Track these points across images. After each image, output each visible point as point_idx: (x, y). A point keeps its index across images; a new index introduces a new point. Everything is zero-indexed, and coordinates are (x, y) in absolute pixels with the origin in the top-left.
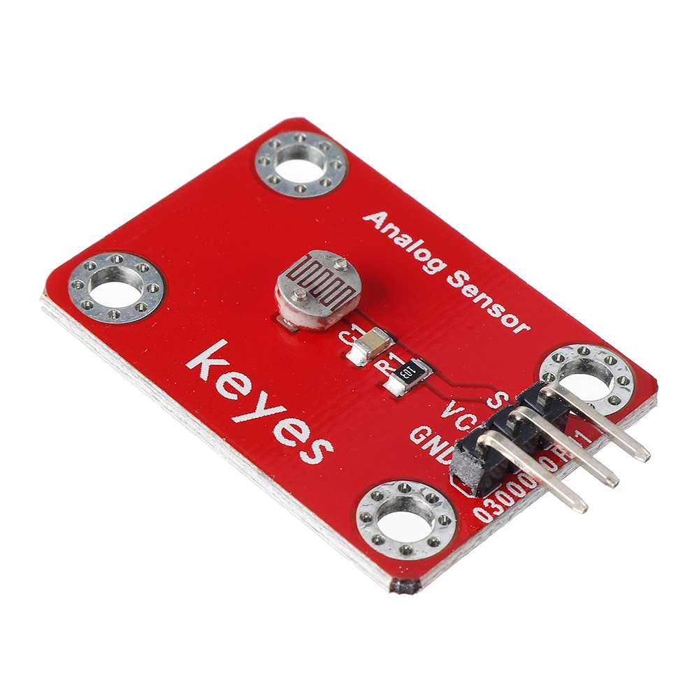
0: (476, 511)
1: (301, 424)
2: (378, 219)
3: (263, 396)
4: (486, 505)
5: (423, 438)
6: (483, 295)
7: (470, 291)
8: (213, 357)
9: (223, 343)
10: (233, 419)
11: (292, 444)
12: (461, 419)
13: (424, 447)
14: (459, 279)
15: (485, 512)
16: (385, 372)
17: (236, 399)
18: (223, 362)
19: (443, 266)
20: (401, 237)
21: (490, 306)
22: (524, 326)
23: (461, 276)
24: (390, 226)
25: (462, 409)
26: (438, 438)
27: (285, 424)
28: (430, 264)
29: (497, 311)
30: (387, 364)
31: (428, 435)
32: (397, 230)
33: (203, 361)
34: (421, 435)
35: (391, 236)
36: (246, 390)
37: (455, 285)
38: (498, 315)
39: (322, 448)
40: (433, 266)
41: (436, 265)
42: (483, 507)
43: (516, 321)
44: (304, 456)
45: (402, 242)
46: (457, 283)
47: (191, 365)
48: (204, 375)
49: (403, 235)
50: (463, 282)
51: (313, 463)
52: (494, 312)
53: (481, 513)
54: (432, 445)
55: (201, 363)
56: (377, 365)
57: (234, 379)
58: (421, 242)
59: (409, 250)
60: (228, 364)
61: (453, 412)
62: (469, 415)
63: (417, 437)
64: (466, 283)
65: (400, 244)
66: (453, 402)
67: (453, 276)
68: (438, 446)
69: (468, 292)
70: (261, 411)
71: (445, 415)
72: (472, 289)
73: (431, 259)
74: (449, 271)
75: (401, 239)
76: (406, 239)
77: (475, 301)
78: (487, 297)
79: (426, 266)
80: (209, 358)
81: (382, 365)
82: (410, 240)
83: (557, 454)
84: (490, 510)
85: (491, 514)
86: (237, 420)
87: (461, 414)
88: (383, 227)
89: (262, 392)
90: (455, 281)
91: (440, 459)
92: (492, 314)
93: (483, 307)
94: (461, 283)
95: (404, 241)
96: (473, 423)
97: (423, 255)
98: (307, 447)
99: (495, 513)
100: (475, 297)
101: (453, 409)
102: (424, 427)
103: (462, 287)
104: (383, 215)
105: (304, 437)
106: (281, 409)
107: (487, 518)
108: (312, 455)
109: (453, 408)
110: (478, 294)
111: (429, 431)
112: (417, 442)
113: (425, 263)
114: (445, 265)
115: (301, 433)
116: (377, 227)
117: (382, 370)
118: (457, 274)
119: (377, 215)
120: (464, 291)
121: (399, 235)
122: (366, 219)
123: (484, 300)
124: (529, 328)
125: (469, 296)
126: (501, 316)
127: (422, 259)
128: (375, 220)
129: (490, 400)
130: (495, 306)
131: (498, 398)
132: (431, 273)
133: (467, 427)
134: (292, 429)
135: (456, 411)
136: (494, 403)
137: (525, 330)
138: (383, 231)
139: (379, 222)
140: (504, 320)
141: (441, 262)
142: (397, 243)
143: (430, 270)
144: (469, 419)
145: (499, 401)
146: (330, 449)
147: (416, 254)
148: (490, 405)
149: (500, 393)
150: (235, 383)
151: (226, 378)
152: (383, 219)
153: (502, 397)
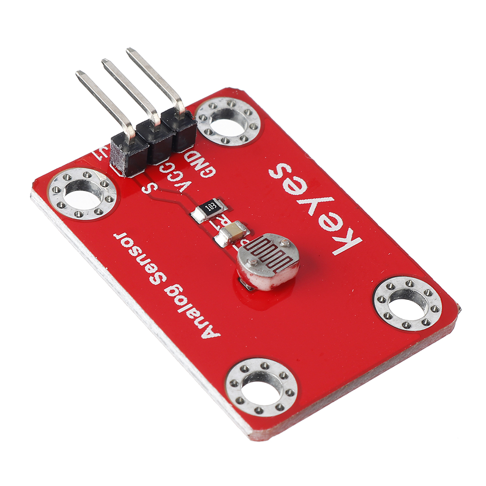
1: (288, 190)
2: (209, 334)
3: (311, 212)
5: (207, 170)
6: (142, 264)
7: (151, 268)
8: (344, 244)
9: (336, 253)
10: (334, 200)
11: (295, 178)
12: (178, 179)
13: (207, 164)
14: (157, 278)
16: (225, 217)
17: (330, 213)
18: (337, 239)
19: (167, 290)
20: (194, 316)
21: (139, 255)
22: (118, 237)
23: (155, 281)
24: (200, 327)
25: (176, 185)
26: (197, 169)
27: (298, 192)
28: (177, 292)
29: (135, 251)
30: (222, 223)
31: (203, 172)
32: (196, 322)
33: (350, 241)
34: (208, 172)
35: (202, 318)
36: (323, 218)
37: (161, 274)
38: (135, 248)
39: (276, 173)
40: (174, 291)
41: (172, 291)
43: (123, 242)
44: (289, 169)
45: (195, 312)
46: (159, 276)
47: (359, 240)
48: (350, 232)
49: (192, 318)
50: (155, 276)
51: (283, 164)
52: (137, 250)
54: (202, 164)
55: (352, 240)
56: (230, 222)
57: (330, 227)
58: (180, 311)
59: (190, 305)
60: (333, 237)
61: (182, 184)
62: (172, 180)
63: (211, 171)
64: (153, 275)
65: (196, 311)
66: (181, 191)
67: (161, 281)
69: (153, 267)
70: (314, 202)
71: (189, 183)
72: (149, 269)
73: (175, 297)
74: (163, 285)
75: (194, 314)
76: (191, 315)
77: (149, 260)
78: (139, 262)
79: (180, 291)
80: (346, 243)
81: (226, 222)
82: (188, 313)
86: (331, 199)
87: (177, 182)
88: (207, 326)
89: (311, 215)
90: (161, 277)
91: (198, 155)
92: (139, 248)
93: (145, 255)
94: (157, 275)
95: (193, 313)
96: (170, 175)
97: (181, 300)
98: (286, 175)
100: (149, 263)
101: (183, 186)
102: (204, 177)
103: (156, 272)
104: (204, 336)
105: (287, 182)
106: (300, 202)
108: (284, 169)
110: (146, 265)
111: (202, 175)
112: (211, 168)
113: (180, 294)
114: (165, 290)
115: (289, 185)
116: (211, 327)
117: (226, 219)
118: (158, 282)
119: (209, 336)
120: (156, 268)
121: (196, 318)
122: (219, 335)
123: (142, 260)
124: (115, 235)
125: (152, 265)
126: (132, 246)
127: (182, 297)
128: (212, 333)
129: (155, 189)
130: (135, 254)
131: (150, 189)
132: (177, 285)
133: (175, 173)
134: (295, 188)
135: (180, 184)
136: (152, 186)
137: (118, 235)
138: (207, 323)
139: (209, 330)
140: (132, 243)
141: (168, 293)
142: (198, 312)
143: (177, 288)
144: (172, 178)
145: (149, 187)
146: (271, 172)
147: (185, 301)
148: (156, 186)
149: (147, 193)
150: (330, 223)
151: (336, 228)
152: (206, 333)
153: (146, 190)
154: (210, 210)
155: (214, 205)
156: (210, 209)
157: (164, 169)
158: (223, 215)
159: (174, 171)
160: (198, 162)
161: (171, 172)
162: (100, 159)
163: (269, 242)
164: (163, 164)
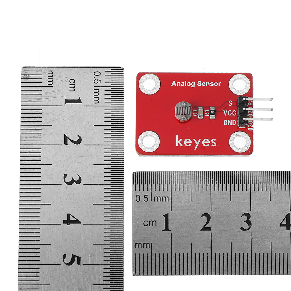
0: (248, 129)
1: (206, 139)
3: (194, 140)
4: (249, 127)
5: (227, 123)
6: (207, 83)
7: (204, 84)
8: (179, 140)
9: (177, 136)
11: (208, 145)
12: (229, 113)
13: (229, 125)
15: (250, 128)
17: (191, 145)
18: (181, 140)
19: (194, 83)
21: (210, 84)
22: (219, 83)
23: (199, 82)
24: (177, 83)
25: (227, 111)
26: (229, 120)
27: (203, 142)
28: (192, 85)
29: (212, 84)
30: (206, 113)
32: (179, 83)
33: (178, 142)
35: (180, 85)
36: (190, 141)
37: (200, 85)
39: (214, 141)
40: (193, 85)
41: (193, 84)
42: (249, 128)
43: (217, 83)
47: (177, 145)
48: (181, 145)
51: (216, 145)
53: (250, 129)
56: (205, 115)
57: (186, 141)
58: (186, 81)
59: (186, 85)
60: (183, 139)
62: (229, 111)
63: (226, 124)
64: (202, 83)
66: (224, 111)
69: (204, 85)
70: (197, 144)
71: (225, 115)
74: (196, 84)
75: (182, 84)
77: (207, 85)
78: (208, 83)
81: (206, 114)
84: (250, 127)
85: (251, 128)
86: (195, 149)
87: (227, 112)
88: (177, 85)
90: (199, 84)
91: (233, 125)
93: (209, 86)
95: (183, 84)
96: (231, 112)
97: (189, 84)
98: (211, 143)
100: (206, 85)
102: (224, 121)
103: (202, 85)
104: (174, 82)
105: (209, 142)
106: (200, 140)
107: (251, 129)
108: (214, 144)
109: (225, 112)
110: (206, 83)
111: (226, 120)
112: (226, 125)
116: (176, 85)
117: (207, 115)
119: (173, 83)
121: (181, 84)
122: (172, 85)
123: (208, 84)
124: (220, 83)
125: (205, 85)
127: (190, 85)
128: (174, 84)
129: (229, 104)
130: (211, 83)
131: (230, 103)
132: (194, 87)
133: (231, 114)
134: (206, 142)
135: (226, 112)
136: (230, 104)
137: (220, 84)
138: (178, 85)
139: (175, 84)
140: (215, 85)
141: (193, 83)
142: (182, 86)
143: (193, 86)
144: (230, 112)
145: (231, 103)
146: (215, 140)
147: (188, 85)
148: (230, 105)
149: (229, 101)
150: (188, 142)
151: (185, 142)
152: (175, 83)
153: (230, 102)
155: (213, 114)
157: (234, 112)
159: (232, 114)
160: (231, 123)
161: (232, 113)
163: (188, 114)
164: (236, 113)
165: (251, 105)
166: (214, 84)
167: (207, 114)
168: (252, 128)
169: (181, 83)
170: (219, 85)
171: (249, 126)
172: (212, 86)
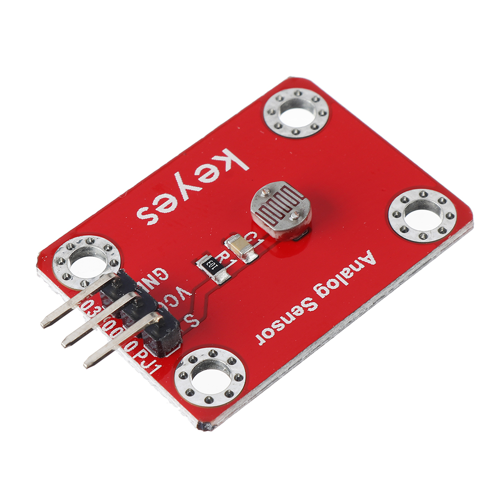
0: (92, 301)
1: (172, 208)
2: (369, 259)
3: (198, 189)
4: (96, 308)
5: (158, 275)
6: (293, 319)
7: (298, 311)
8: (233, 163)
9: (246, 168)
10: (178, 172)
11: (155, 203)
12: (175, 298)
13: (149, 275)
14: (309, 305)
15: (89, 306)
16: (218, 256)
17: (195, 174)
18: (228, 167)
19: (323, 296)
20: (350, 272)
21: (282, 322)
22: (262, 342)
23: (312, 307)
24: (362, 266)
25: (184, 299)
26: (158, 284)
27: (173, 200)
28: (324, 288)
29: (278, 326)
30: (226, 258)
31: (160, 278)
32: (357, 270)
33: (229, 158)
34: (160, 274)
35: (351, 266)
36: (203, 180)
37: (303, 302)
38: (273, 326)
40: (322, 290)
41: (323, 292)
42: (95, 305)
43: (268, 337)
44: (146, 209)
45: (346, 272)
46: (306, 304)
47: (226, 151)
48: (216, 158)
50: (307, 307)
51: (137, 214)
52: (277, 324)
53: (89, 304)
54: (151, 280)
55: (227, 157)
56: (225, 252)
57: (213, 174)
58: (346, 284)
59: (337, 276)
60: (227, 171)
61: (181, 294)
62: (177, 303)
63: (159, 272)
64: (305, 309)
65: (343, 271)
66: (190, 294)
67: (312, 301)
68: (150, 283)
69: (296, 309)
70: (183, 188)
71: (178, 288)
72: (299, 312)
73: (329, 289)
74: (316, 298)
75: (348, 272)
76: (349, 275)
77: (288, 314)
78: (291, 321)
79: (322, 286)
80: (232, 160)
81: (225, 255)
82: (348, 277)
83: (141, 352)
84: (91, 310)
85: (88, 310)
86: (177, 175)
87: (179, 298)
88: (360, 261)
89: (202, 188)
90: (307, 302)
91: (138, 283)
93: (281, 318)
95: (346, 273)
96: (171, 305)
97: (333, 284)
98: (152, 210)
99: (89, 312)
100: (292, 313)
102: (167, 276)
103: (301, 306)
104: (372, 262)
105: (161, 209)
106: (186, 197)
107: (85, 307)
108: (144, 213)
109: (184, 294)
110: (294, 316)
111: (164, 279)
112: (154, 272)
113: (325, 285)
115: (165, 208)
116: (360, 258)
117: (221, 255)
118: (316, 306)
119: (372, 259)
120: (297, 307)
121: (352, 271)
122: (368, 252)
123: (289, 319)
124: (261, 344)
125: (293, 310)
126: (272, 328)
127: (328, 283)
128: (367, 257)
129: (192, 316)
130: (282, 325)
131: (193, 321)
132: (315, 288)
133: (167, 301)
134: (168, 203)
135: (182, 296)
136: (189, 318)
137: (259, 342)
138: (356, 262)
139: (365, 259)
140: (268, 329)
141: (326, 295)
142: (345, 269)
143: (318, 288)
144: (174, 303)
145: (190, 321)
146: (150, 223)
147: (333, 280)
148: (187, 316)
149: (198, 323)
150: (209, 174)
151: (214, 169)
152: (369, 262)
153: (195, 323)
154: (217, 265)
155: (209, 263)
156: (215, 265)
158: (216, 258)
159: (164, 302)
161: (167, 304)
162: (159, 367)
163: (263, 207)
165: (138, 355)
166: (275, 330)
167: (223, 258)
168: (86, 312)
169: (354, 272)
170: (258, 336)
171: (97, 310)
172: (274, 323)
